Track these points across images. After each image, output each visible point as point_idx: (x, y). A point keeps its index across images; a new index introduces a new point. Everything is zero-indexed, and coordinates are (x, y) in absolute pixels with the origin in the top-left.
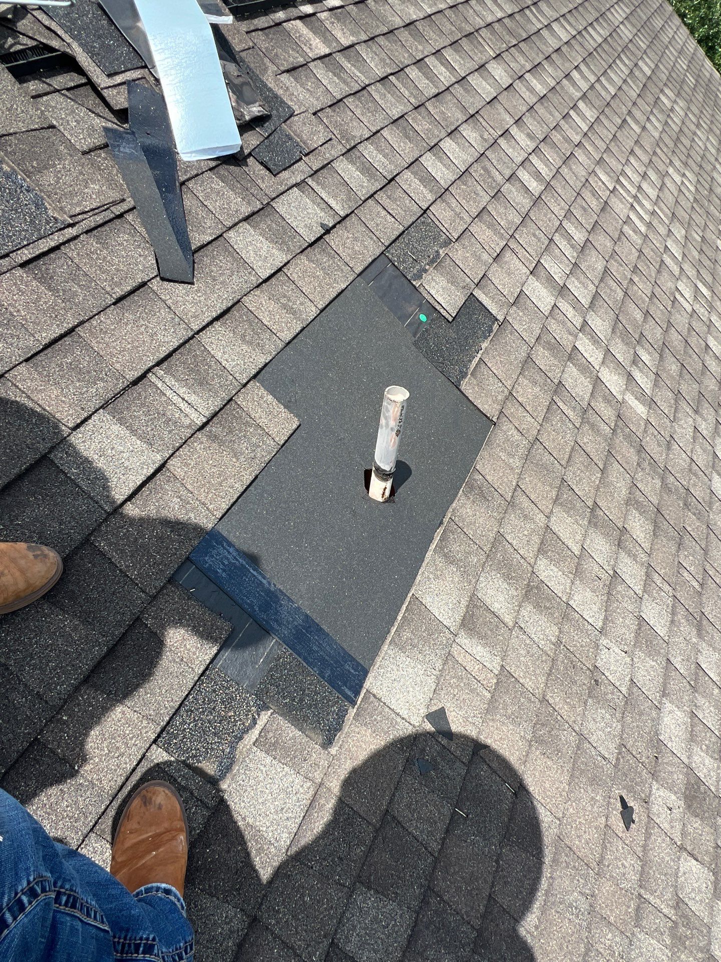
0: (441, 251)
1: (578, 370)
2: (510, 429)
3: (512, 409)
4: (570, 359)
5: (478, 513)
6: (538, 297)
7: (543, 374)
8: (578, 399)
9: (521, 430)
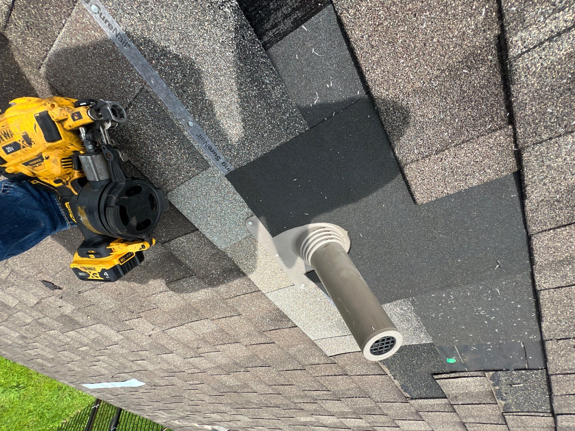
1: (344, 412)
2: (320, 360)
3: (335, 370)
4: (354, 413)
5: (260, 310)
6: (412, 424)
7: (352, 396)
8: (324, 401)
9: (316, 365)
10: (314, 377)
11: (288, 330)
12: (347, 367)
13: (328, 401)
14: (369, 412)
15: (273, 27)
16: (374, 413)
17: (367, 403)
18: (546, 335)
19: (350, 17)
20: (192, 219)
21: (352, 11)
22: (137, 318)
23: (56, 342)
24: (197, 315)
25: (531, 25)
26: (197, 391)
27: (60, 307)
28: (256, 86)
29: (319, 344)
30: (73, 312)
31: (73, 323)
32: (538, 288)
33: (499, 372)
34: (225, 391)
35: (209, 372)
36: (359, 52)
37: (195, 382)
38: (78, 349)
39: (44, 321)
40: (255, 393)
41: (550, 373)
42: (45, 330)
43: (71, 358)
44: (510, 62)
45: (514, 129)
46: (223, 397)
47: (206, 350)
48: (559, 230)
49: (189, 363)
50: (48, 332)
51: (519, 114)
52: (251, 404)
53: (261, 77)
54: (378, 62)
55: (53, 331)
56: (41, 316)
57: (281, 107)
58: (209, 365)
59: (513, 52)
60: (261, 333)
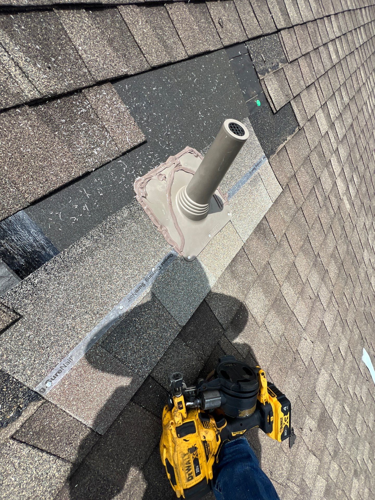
0: (280, 64)
1: (329, 174)
2: (289, 197)
3: (293, 184)
4: (327, 166)
5: (259, 246)
6: (321, 123)
7: (313, 170)
8: (324, 191)
9: (295, 199)
10: (305, 200)
11: (270, 224)
12: (288, 175)
13: (323, 188)
14: (322, 155)
15: (43, 249)
16: (322, 152)
17: (315, 158)
18: (219, 46)
19: (30, 197)
20: (197, 304)
21: (26, 196)
22: (299, 354)
23: (350, 438)
24: (280, 300)
25: (21, 89)
26: (353, 299)
27: (311, 431)
28: (85, 258)
29: (274, 199)
30: (313, 418)
31: (324, 419)
32: (187, 57)
33: (257, 70)
34: (345, 274)
35: (331, 288)
36: (51, 189)
37: (345, 301)
38: (350, 415)
39: (331, 449)
40: (338, 247)
41: (247, 39)
42: (341, 449)
43: (362, 423)
44: (44, 97)
45: (84, 88)
46: (351, 275)
47: (311, 291)
48: (144, 52)
49: (328, 307)
50: (342, 446)
51: (74, 87)
52: (349, 250)
53: (78, 254)
54: (56, 176)
55: (339, 440)
56: (326, 452)
57: (97, 239)
58: (324, 289)
59: (38, 96)
60: (279, 245)
